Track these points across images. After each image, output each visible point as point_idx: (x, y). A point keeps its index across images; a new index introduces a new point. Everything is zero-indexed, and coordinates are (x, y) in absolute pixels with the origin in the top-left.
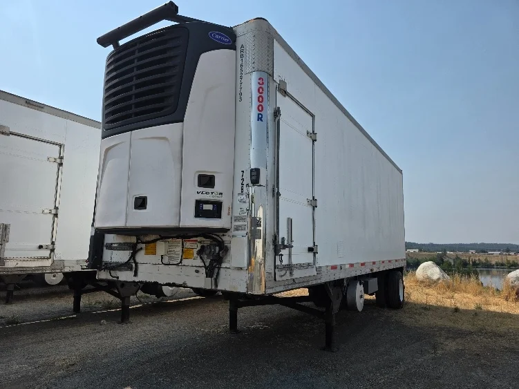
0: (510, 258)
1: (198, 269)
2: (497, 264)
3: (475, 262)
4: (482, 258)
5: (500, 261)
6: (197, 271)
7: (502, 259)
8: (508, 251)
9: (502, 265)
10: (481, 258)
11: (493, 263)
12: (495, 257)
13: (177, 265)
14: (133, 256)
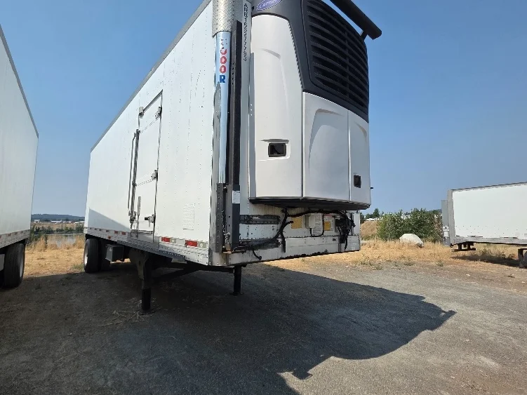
0: (68, 226)
1: (335, 238)
2: (57, 230)
3: (39, 228)
4: (46, 225)
5: (60, 228)
6: (334, 240)
7: (62, 226)
8: (67, 220)
9: (62, 230)
10: (44, 226)
11: (55, 229)
12: (56, 225)
13: (320, 236)
14: (281, 231)
